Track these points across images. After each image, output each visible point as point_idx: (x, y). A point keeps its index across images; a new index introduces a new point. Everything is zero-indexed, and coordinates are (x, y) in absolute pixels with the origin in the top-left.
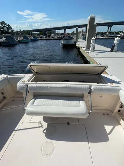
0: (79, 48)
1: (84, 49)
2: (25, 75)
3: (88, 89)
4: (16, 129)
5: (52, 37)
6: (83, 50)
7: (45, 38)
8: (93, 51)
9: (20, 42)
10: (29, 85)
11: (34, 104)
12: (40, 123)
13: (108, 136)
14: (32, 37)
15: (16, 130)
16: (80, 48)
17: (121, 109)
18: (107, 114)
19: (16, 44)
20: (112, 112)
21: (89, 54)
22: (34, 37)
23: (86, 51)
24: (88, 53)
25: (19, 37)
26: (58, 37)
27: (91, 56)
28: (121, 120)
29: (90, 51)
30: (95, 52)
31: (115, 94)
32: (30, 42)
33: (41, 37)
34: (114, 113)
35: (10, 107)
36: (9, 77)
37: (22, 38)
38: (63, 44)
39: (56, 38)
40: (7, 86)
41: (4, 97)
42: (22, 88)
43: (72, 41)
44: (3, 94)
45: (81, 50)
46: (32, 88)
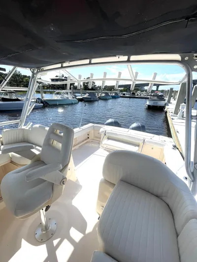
3: (143, 140)
5: (137, 95)
6: (170, 115)
7: (128, 96)
8: (181, 118)
9: (100, 98)
10: (107, 131)
11: (108, 141)
14: (114, 94)
16: (168, 112)
21: (173, 120)
23: (171, 117)
26: (145, 96)
29: (177, 118)
30: (183, 119)
32: (110, 99)
33: (124, 94)
35: (90, 144)
37: (103, 95)
38: (149, 106)
39: (142, 96)
40: (92, 130)
41: (88, 137)
42: (103, 132)
43: (162, 103)
44: (88, 135)
45: (168, 114)
46: (109, 133)
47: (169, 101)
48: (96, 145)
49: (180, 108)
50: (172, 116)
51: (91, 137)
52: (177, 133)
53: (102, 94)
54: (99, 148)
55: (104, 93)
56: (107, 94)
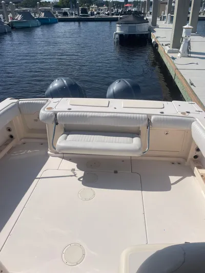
0: (157, 45)
1: (167, 48)
2: (47, 100)
3: (145, 119)
4: (38, 176)
5: (92, 14)
6: (165, 51)
7: (74, 17)
8: (186, 54)
9: (14, 27)
10: (58, 114)
11: (67, 139)
12: (73, 170)
13: (172, 186)
14: (43, 14)
15: (39, 178)
16: (159, 46)
17: (198, 153)
18: (179, 164)
19: (5, 33)
20: (186, 159)
21: (175, 61)
22: (47, 13)
23: (171, 55)
24: (173, 58)
25: (10, 15)
26: (108, 14)
27: (179, 67)
28: (195, 168)
29: (179, 55)
30: (190, 57)
31: (185, 128)
32: (38, 26)
33: (65, 14)
34: (188, 160)
35: (21, 152)
36: (21, 103)
37: (19, 17)
38: (121, 36)
39: (102, 15)
40: (17, 117)
41: (11, 137)
44: (9, 130)
45: (160, 50)
46: (63, 118)
47: (154, 24)
48: (37, 152)
49: (184, 35)
50: (169, 52)
51: (18, 132)
52: (192, 87)
53: (14, 15)
54: (47, 156)
55: (20, 13)
56: (26, 15)
